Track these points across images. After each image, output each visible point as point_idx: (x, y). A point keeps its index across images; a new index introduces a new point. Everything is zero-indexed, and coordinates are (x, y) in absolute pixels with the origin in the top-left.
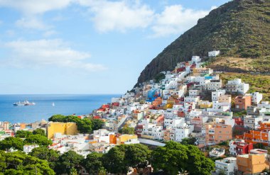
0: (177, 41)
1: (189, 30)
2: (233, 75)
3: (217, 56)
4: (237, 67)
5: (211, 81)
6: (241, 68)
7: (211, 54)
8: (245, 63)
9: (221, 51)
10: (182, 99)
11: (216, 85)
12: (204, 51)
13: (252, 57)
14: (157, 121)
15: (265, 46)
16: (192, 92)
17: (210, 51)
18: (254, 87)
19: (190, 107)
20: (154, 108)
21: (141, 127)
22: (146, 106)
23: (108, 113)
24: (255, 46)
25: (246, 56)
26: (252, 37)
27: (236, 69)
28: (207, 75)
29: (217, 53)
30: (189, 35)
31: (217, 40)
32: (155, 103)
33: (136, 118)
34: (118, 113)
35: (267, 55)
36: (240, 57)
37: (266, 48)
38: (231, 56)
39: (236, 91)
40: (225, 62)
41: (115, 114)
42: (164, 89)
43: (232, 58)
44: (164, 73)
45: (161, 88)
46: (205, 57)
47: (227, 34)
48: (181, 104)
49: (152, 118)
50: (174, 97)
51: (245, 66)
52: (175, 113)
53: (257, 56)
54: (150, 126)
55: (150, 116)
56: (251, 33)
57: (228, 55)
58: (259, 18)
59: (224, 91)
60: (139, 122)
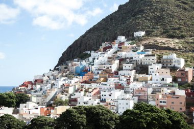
0: (99, 24)
1: (111, 15)
2: (164, 52)
3: (143, 36)
4: (166, 45)
5: (145, 56)
6: (170, 46)
7: (137, 34)
8: (173, 43)
9: (147, 32)
10: (116, 73)
11: (151, 60)
12: (129, 32)
13: (178, 38)
14: (93, 93)
15: (188, 29)
16: (126, 66)
17: (135, 31)
18: (189, 63)
19: (128, 80)
20: (86, 82)
21: (75, 100)
22: (76, 80)
23: (32, 89)
24: (179, 29)
25: (172, 37)
26: (174, 20)
27: (165, 47)
28: (139, 51)
29: (143, 33)
30: (111, 19)
31: (141, 22)
32: (85, 78)
33: (67, 92)
34: (45, 88)
35: (191, 37)
36: (166, 37)
37: (190, 31)
38: (157, 36)
39: (172, 65)
40: (153, 42)
41: (41, 89)
42: (93, 65)
43: (159, 38)
44: (89, 52)
45: (89, 64)
46: (131, 37)
47: (151, 17)
48: (116, 77)
49: (86, 91)
50: (107, 71)
51: (173, 45)
52: (111, 86)
53: (182, 37)
54: (86, 99)
55: (84, 90)
56: (173, 18)
57: (154, 36)
58: (178, 6)
59: (160, 65)
60: (71, 95)
